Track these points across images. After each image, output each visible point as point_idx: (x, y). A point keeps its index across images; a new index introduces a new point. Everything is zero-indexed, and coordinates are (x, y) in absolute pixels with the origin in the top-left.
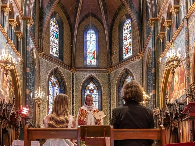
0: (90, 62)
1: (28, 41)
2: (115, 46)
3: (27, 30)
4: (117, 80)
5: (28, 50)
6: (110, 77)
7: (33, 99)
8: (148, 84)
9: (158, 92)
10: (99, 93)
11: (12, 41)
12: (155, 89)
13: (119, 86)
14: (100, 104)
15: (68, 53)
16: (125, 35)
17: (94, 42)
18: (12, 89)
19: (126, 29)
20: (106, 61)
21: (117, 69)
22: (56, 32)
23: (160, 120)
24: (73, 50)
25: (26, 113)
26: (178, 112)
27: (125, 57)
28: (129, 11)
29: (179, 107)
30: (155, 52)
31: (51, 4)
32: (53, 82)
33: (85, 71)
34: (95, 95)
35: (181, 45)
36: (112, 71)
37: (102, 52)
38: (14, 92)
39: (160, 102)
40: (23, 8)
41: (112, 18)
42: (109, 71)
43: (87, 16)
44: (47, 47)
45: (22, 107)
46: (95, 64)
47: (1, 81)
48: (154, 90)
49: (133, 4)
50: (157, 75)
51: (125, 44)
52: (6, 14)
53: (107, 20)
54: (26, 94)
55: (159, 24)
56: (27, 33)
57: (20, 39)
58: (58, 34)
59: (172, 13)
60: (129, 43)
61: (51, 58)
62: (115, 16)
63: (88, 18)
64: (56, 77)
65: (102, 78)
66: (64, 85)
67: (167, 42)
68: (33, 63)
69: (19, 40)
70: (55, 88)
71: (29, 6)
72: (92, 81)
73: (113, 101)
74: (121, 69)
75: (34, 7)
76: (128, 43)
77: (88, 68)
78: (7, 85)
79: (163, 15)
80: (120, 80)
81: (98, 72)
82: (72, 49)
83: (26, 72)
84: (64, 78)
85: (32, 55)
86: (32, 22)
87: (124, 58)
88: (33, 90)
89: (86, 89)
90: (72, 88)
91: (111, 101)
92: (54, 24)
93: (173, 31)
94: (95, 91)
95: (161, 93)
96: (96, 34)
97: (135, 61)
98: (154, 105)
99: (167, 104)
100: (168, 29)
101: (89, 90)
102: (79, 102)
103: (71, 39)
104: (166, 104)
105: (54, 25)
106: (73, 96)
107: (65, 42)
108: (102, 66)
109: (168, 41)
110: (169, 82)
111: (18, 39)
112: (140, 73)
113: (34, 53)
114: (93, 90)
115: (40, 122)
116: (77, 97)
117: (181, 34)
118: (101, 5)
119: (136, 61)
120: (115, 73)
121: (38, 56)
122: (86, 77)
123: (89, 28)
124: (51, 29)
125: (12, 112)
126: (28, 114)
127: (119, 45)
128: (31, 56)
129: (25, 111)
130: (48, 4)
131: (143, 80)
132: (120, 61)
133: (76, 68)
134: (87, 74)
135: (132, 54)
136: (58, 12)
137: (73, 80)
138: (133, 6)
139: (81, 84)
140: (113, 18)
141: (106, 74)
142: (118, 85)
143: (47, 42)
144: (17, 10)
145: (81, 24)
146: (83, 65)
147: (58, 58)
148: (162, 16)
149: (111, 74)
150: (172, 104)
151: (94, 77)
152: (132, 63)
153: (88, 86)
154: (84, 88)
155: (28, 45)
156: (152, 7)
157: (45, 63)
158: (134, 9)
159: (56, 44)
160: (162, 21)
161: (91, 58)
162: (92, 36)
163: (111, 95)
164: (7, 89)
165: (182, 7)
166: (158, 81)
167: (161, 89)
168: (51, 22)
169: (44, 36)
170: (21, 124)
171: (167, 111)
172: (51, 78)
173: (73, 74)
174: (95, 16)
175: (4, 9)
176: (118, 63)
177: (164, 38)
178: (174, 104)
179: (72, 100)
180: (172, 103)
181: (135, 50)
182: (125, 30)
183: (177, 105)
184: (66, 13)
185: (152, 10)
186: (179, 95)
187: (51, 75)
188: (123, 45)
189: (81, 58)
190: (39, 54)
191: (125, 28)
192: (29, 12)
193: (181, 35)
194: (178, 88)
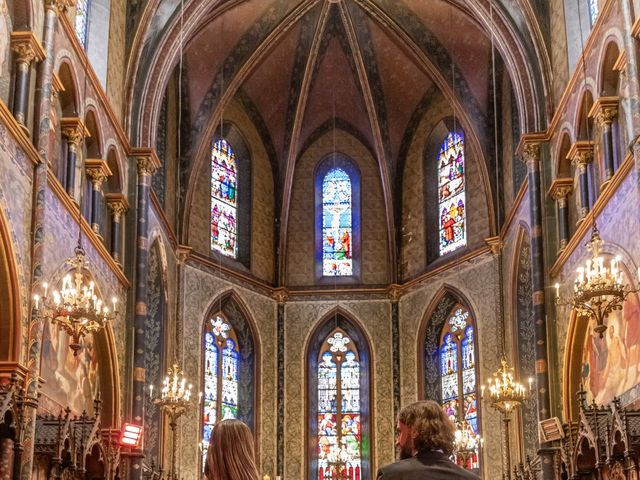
0: (335, 267)
1: (143, 220)
2: (414, 216)
3: (140, 187)
4: (419, 320)
5: (143, 248)
6: (397, 312)
7: (157, 401)
8: (520, 337)
9: (556, 366)
10: (363, 364)
11: (96, 227)
12: (545, 358)
13: (427, 340)
14: (366, 398)
15: (266, 243)
16: (444, 181)
17: (347, 205)
18: (94, 368)
19: (446, 162)
20: (384, 262)
21: (419, 287)
22: (230, 182)
23: (564, 460)
24: (281, 234)
25: (133, 442)
26: (624, 440)
27: (445, 249)
28: (456, 108)
29: (627, 425)
30: (540, 239)
31: (214, 101)
32: (217, 334)
33: (318, 296)
34: (351, 370)
35: (628, 223)
36: (405, 292)
37: (370, 236)
38: (98, 378)
39: (563, 399)
40: (127, 121)
41: (404, 132)
42: (395, 294)
43: (323, 129)
44: (202, 229)
45: (123, 423)
46: (350, 273)
47: (62, 351)
48: (541, 361)
49: (467, 86)
50: (549, 311)
51: (445, 209)
52: (76, 146)
53: (385, 138)
54: (135, 382)
55: (555, 153)
56: (140, 198)
57: (120, 218)
58: (234, 188)
59: (595, 121)
60: (456, 206)
61: (212, 261)
62: (411, 124)
63: (328, 134)
64: (228, 319)
65: (370, 315)
66: (252, 341)
67: (581, 210)
68: (159, 282)
69: (117, 219)
70: (225, 351)
71: (147, 115)
72: (340, 325)
73: (406, 388)
74: (433, 288)
75: (162, 110)
76: (453, 205)
77: (328, 287)
78: (79, 361)
79: (567, 124)
80: (430, 321)
81: (359, 299)
82: (277, 232)
83: (137, 316)
84: (252, 321)
85: (154, 257)
86: (155, 162)
87: (441, 253)
88: (157, 362)
89: (321, 352)
90: (279, 351)
91: (402, 388)
92: (224, 157)
93: (597, 174)
94: (350, 357)
95: (563, 371)
96: (352, 182)
97: (478, 261)
98: (541, 409)
99: (585, 411)
100: (583, 169)
101: (331, 353)
102: (300, 393)
103: (276, 201)
104: (581, 411)
105: (224, 162)
106: (281, 374)
107: (255, 211)
108: (371, 279)
109: (584, 209)
110: (590, 337)
111: (113, 217)
112: (493, 299)
113: (163, 252)
114: (343, 355)
115: (177, 462)
116: (293, 378)
117: (627, 191)
118: (368, 96)
119: (481, 263)
120: (414, 300)
121: (173, 259)
122: (323, 313)
123: (329, 163)
124: (215, 175)
125: (90, 444)
126: (140, 445)
127: (426, 214)
128: (152, 262)
129: (131, 435)
130: (205, 99)
131: (503, 322)
132: (428, 263)
133: (290, 288)
134: (325, 307)
135: (467, 239)
136: (236, 121)
137: (280, 326)
138: (470, 91)
139: (304, 336)
140: (407, 130)
141: (385, 303)
142: (423, 337)
143: (202, 214)
144: (111, 129)
145: (306, 153)
146: (312, 278)
147: (236, 260)
148: (563, 127)
149: (400, 305)
150: (603, 410)
151: (348, 315)
152: (466, 270)
153: (329, 341)
154: (316, 348)
155: (143, 233)
156: (529, 99)
157: (196, 280)
158: (473, 101)
159: (231, 217)
160: (562, 145)
161: (337, 256)
162: (339, 189)
163: (401, 370)
164: (79, 372)
165: (628, 101)
166: (555, 329)
167: (564, 358)
168: (215, 153)
169: (193, 197)
170: (119, 476)
171: (586, 435)
172: (212, 321)
173: (281, 308)
174: (350, 128)
175: (70, 132)
176: (421, 270)
177: (569, 196)
178: (610, 410)
179: (279, 387)
180: (603, 406)
181: (477, 230)
182: (443, 166)
183: (618, 417)
184: (259, 123)
185: (530, 107)
186: (626, 381)
187: (212, 313)
188: (438, 212)
189: (306, 258)
190: (178, 252)
191: (444, 159)
192: (145, 131)
193: (624, 192)
194: (622, 358)
